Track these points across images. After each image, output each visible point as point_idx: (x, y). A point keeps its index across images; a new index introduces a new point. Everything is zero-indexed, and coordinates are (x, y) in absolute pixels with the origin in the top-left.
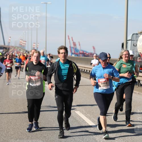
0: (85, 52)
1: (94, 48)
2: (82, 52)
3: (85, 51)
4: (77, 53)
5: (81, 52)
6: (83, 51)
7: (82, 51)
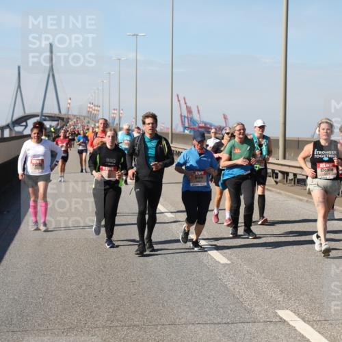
0: (208, 126)
1: (225, 117)
2: (203, 125)
3: (208, 124)
4: (195, 127)
5: (201, 125)
6: (205, 124)
7: (203, 122)
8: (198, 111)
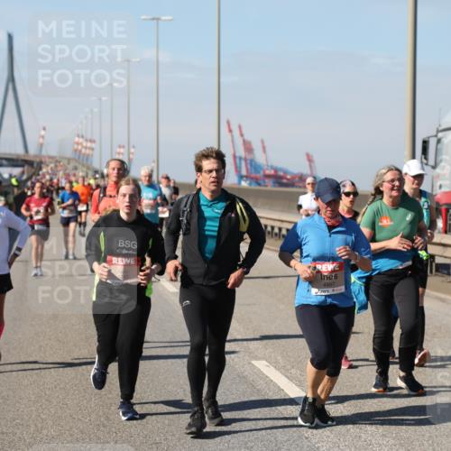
0: (281, 174)
1: (310, 159)
2: (272, 172)
3: (281, 170)
4: (258, 175)
5: (268, 172)
6: (276, 171)
7: (272, 167)
8: (264, 148)
